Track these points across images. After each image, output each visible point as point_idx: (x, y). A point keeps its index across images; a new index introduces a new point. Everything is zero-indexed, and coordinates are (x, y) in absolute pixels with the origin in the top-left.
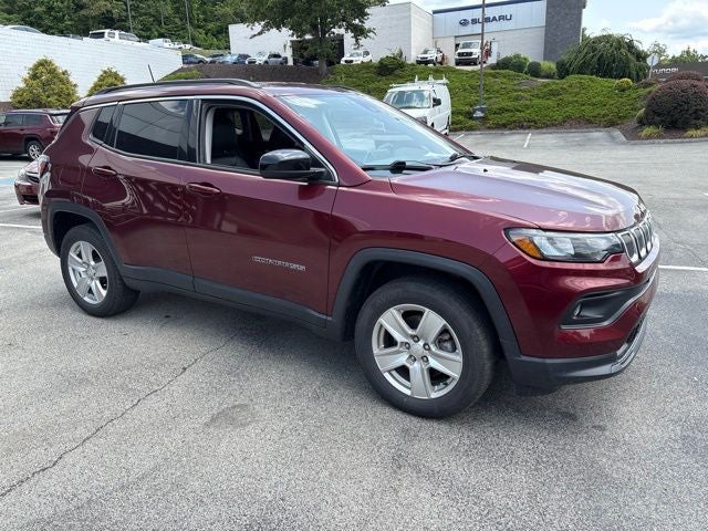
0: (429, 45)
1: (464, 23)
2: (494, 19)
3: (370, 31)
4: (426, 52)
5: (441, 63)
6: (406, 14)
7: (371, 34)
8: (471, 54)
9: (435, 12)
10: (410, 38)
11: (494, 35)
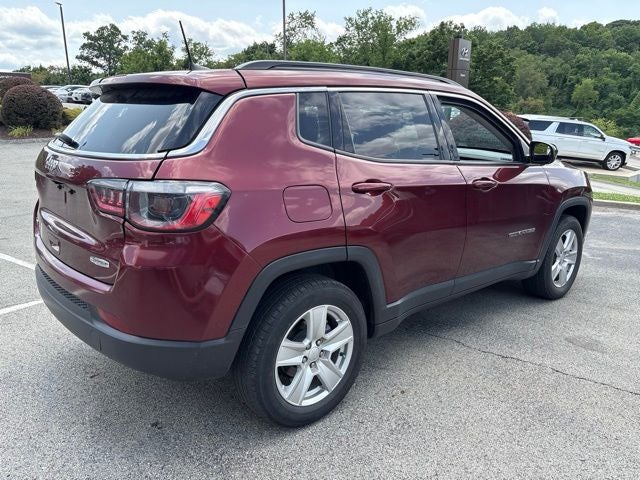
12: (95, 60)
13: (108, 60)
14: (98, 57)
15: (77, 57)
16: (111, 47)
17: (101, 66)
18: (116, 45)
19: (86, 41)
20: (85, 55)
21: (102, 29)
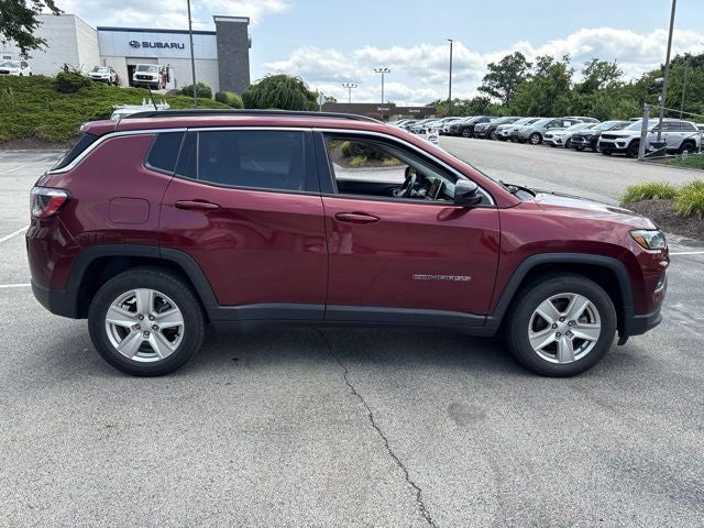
0: (98, 63)
1: (134, 45)
2: (166, 45)
3: (40, 41)
4: (96, 70)
5: (115, 83)
6: (70, 27)
7: (41, 45)
8: (151, 78)
9: (100, 29)
10: (77, 53)
11: (168, 61)
12: (495, 90)
13: (508, 90)
14: (497, 87)
15: (479, 89)
16: (514, 76)
17: (500, 96)
18: (518, 74)
19: (489, 72)
20: (487, 85)
21: (507, 58)
